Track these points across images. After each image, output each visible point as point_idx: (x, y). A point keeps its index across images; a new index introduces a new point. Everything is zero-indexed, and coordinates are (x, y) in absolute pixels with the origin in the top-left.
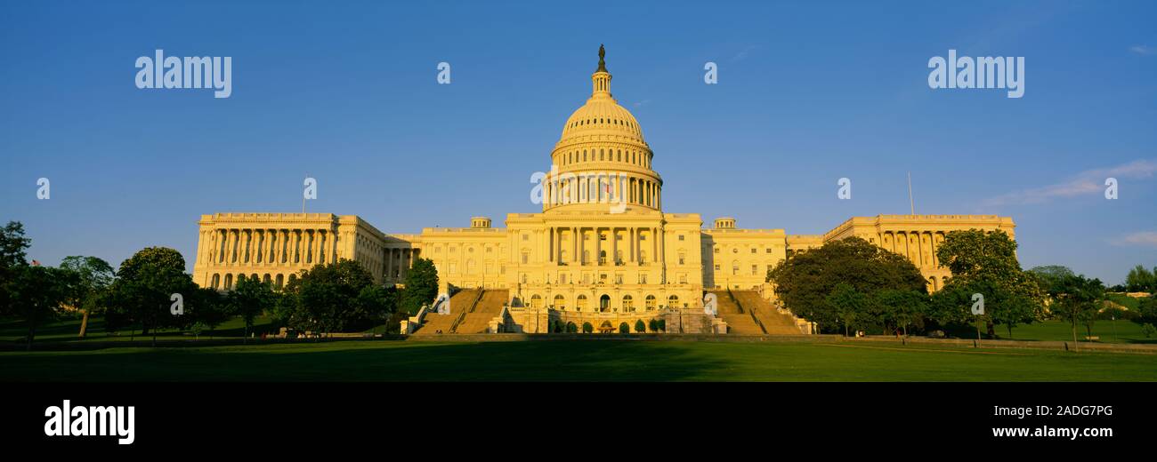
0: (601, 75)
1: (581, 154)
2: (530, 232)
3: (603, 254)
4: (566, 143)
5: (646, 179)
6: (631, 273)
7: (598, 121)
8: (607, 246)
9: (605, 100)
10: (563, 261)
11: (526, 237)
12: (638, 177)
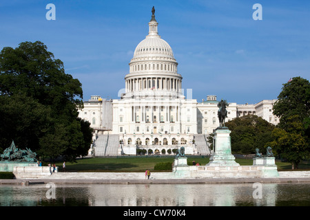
0: (153, 23)
1: (144, 66)
2: (123, 108)
3: (155, 117)
4: (136, 60)
5: (174, 78)
6: (167, 126)
7: (152, 49)
8: (156, 113)
9: (155, 37)
10: (137, 121)
11: (121, 110)
12: (171, 77)
